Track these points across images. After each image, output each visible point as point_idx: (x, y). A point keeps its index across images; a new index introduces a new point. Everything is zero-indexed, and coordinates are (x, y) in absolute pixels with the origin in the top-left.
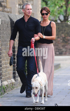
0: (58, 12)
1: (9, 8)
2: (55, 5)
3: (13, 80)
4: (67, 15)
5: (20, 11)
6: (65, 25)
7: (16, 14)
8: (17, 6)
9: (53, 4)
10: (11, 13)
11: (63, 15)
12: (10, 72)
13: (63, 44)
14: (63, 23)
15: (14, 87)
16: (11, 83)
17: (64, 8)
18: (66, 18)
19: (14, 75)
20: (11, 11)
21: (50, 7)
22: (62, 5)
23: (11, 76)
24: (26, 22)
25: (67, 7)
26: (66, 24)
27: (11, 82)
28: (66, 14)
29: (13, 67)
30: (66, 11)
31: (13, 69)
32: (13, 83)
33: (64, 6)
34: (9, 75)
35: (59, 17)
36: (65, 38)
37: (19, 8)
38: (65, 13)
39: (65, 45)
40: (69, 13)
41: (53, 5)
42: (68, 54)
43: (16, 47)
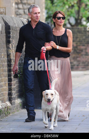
0: (68, 13)
1: (2, 8)
2: (64, 3)
3: (8, 103)
4: (80, 18)
5: (17, 12)
6: (76, 30)
7: (12, 15)
8: (14, 5)
9: (60, 2)
10: (5, 14)
11: (74, 17)
12: (5, 92)
13: (74, 55)
14: (75, 27)
15: (9, 113)
16: (6, 108)
17: (76, 8)
18: (79, 21)
19: (9, 96)
20: (5, 12)
21: (56, 6)
22: (73, 4)
23: (6, 98)
24: (34, 28)
25: (79, 7)
26: (78, 29)
27: (5, 106)
28: (79, 15)
29: (9, 86)
30: (78, 12)
31: (8, 88)
32: (9, 107)
33: (75, 5)
34: (3, 97)
35: (68, 20)
36: (76, 47)
37: (16, 8)
38: (77, 15)
39: (77, 57)
40: (82, 14)
41: (61, 4)
42: (81, 69)
43: (13, 59)
